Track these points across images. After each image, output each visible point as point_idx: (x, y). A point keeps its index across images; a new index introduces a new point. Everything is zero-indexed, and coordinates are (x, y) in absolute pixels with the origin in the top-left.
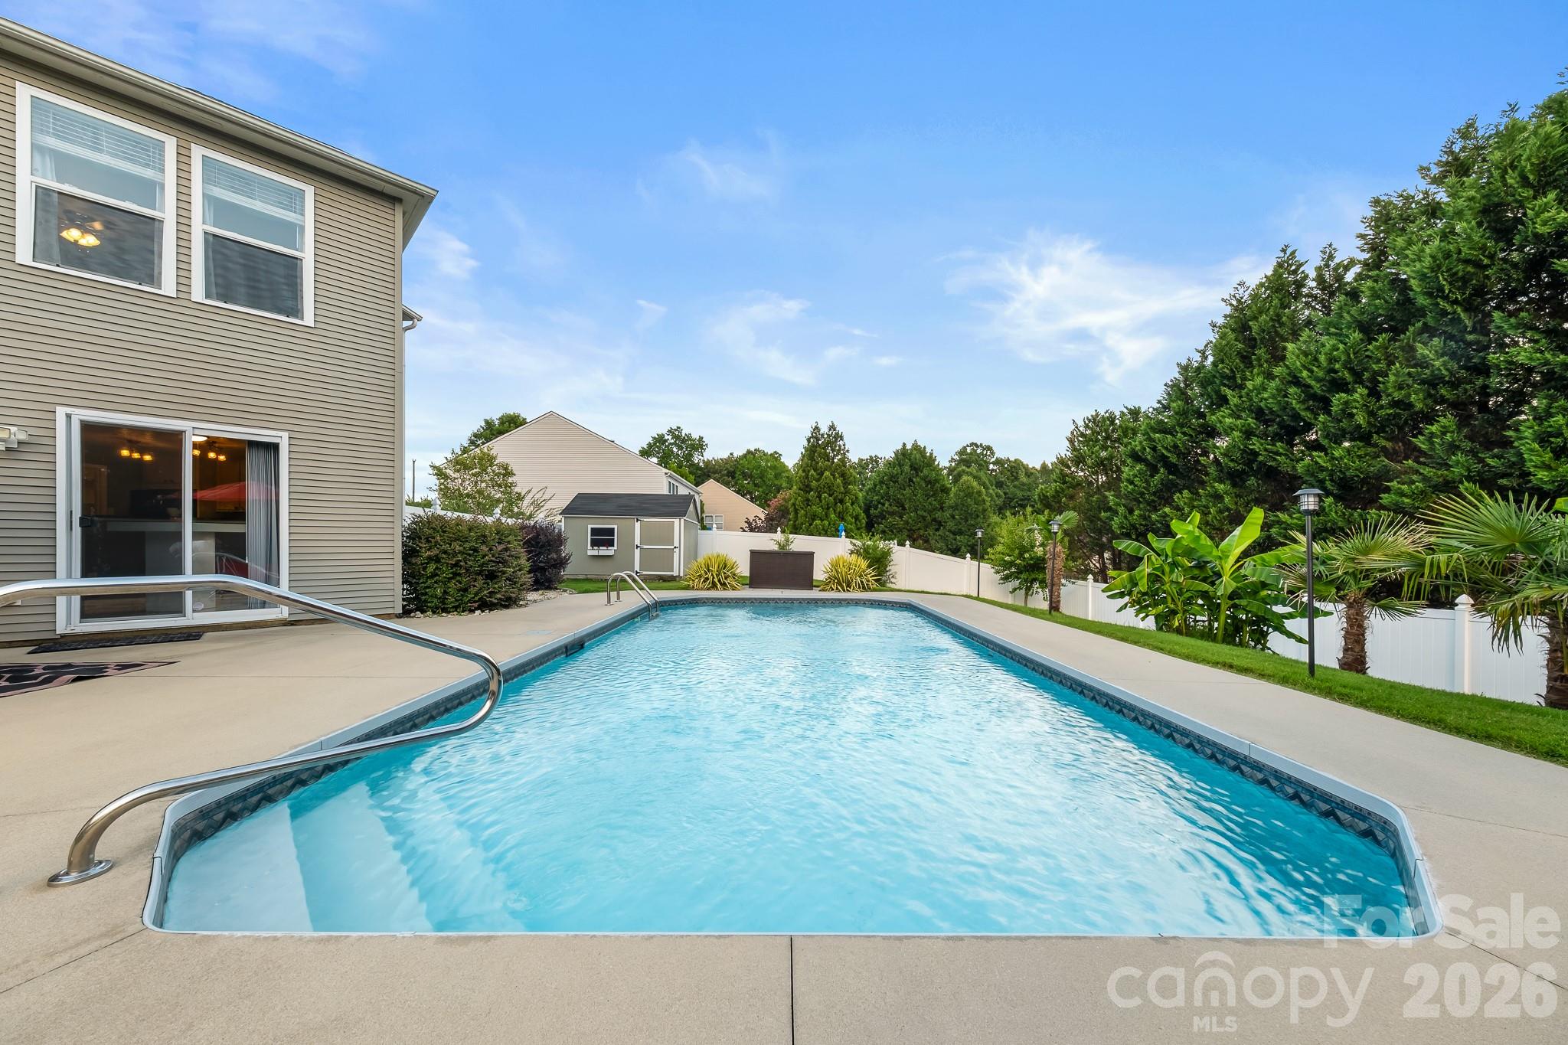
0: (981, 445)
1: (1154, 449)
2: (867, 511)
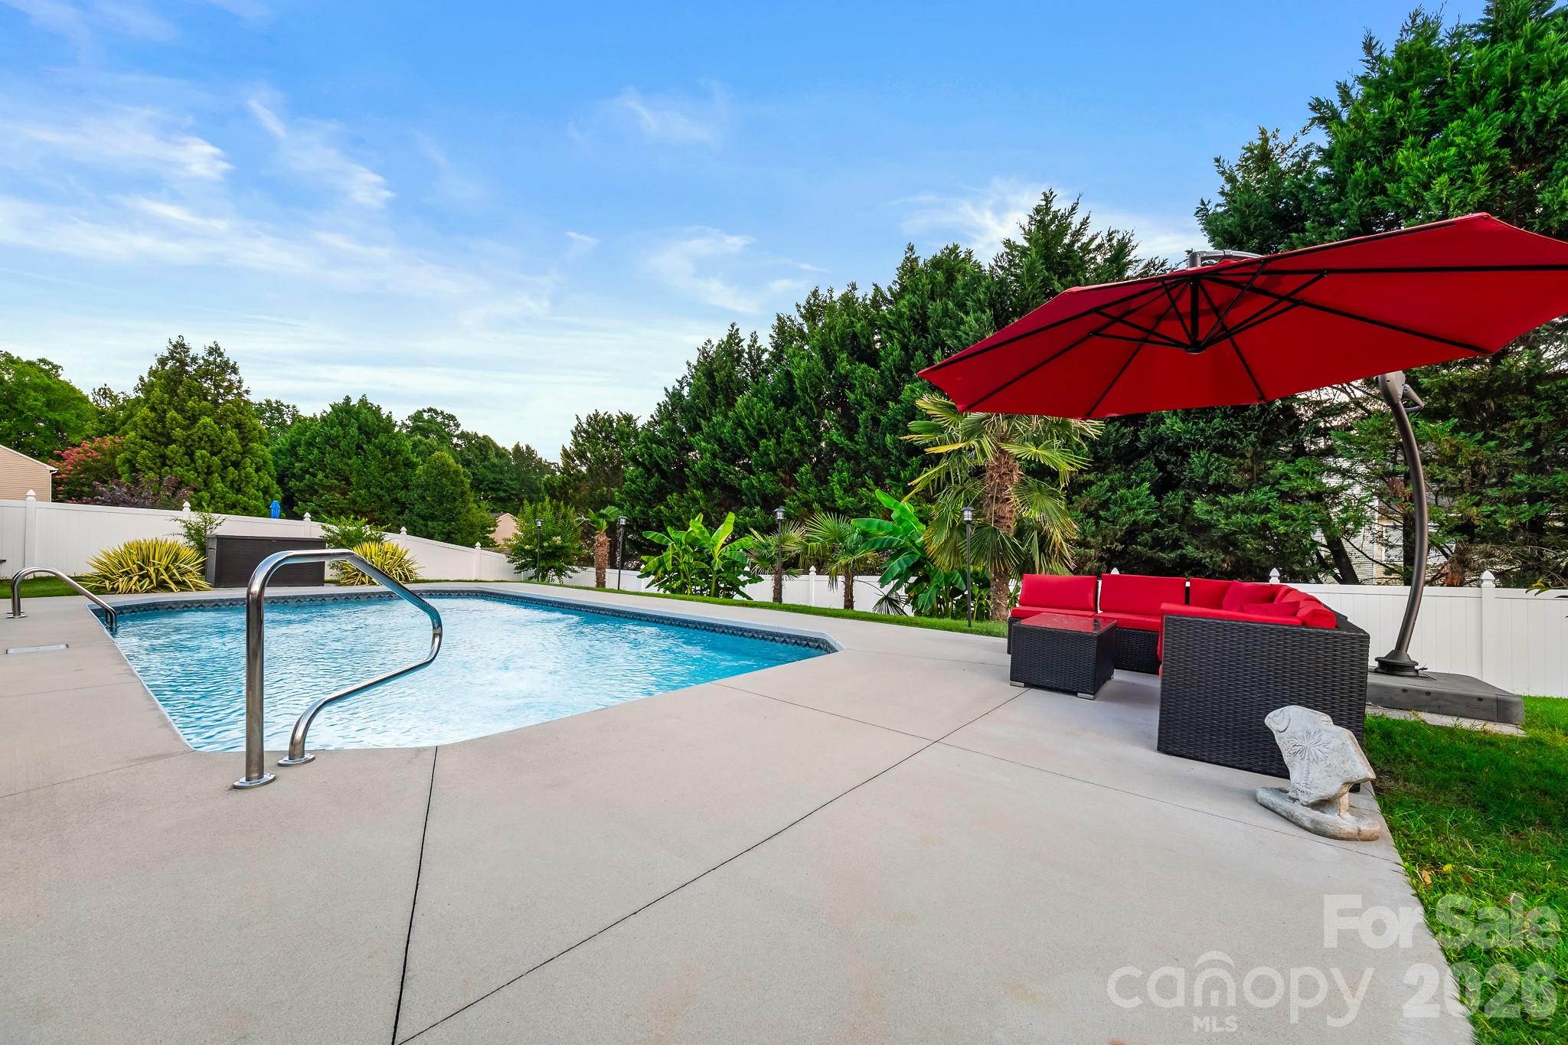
0: (442, 413)
1: (650, 456)
2: (281, 480)
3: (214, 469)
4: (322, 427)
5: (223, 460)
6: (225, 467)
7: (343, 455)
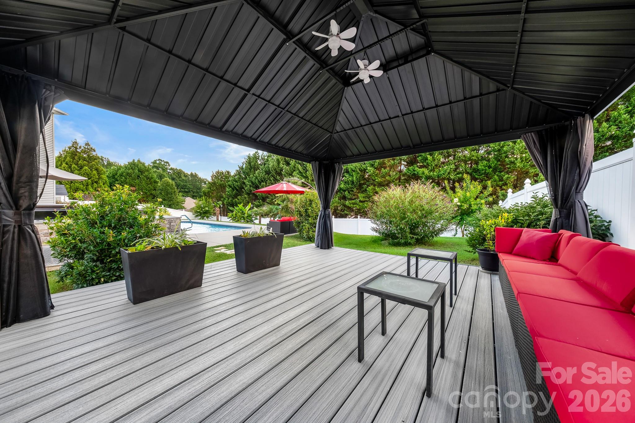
3: (89, 184)
4: (125, 170)
5: (92, 181)
6: (93, 183)
7: (133, 179)
